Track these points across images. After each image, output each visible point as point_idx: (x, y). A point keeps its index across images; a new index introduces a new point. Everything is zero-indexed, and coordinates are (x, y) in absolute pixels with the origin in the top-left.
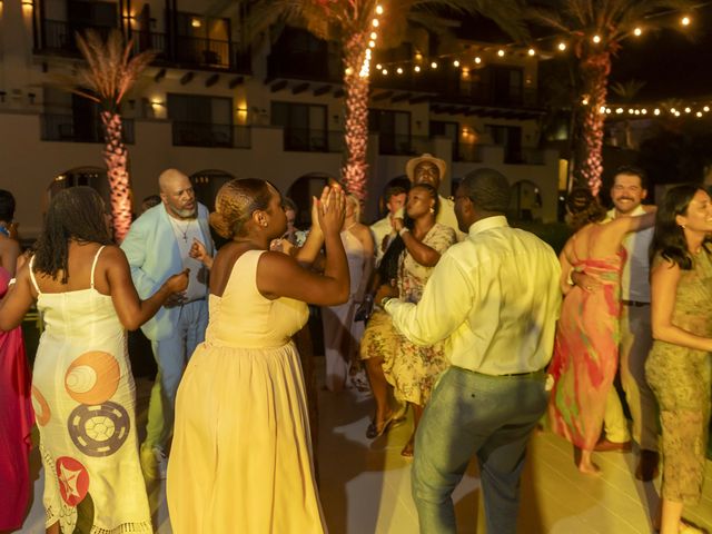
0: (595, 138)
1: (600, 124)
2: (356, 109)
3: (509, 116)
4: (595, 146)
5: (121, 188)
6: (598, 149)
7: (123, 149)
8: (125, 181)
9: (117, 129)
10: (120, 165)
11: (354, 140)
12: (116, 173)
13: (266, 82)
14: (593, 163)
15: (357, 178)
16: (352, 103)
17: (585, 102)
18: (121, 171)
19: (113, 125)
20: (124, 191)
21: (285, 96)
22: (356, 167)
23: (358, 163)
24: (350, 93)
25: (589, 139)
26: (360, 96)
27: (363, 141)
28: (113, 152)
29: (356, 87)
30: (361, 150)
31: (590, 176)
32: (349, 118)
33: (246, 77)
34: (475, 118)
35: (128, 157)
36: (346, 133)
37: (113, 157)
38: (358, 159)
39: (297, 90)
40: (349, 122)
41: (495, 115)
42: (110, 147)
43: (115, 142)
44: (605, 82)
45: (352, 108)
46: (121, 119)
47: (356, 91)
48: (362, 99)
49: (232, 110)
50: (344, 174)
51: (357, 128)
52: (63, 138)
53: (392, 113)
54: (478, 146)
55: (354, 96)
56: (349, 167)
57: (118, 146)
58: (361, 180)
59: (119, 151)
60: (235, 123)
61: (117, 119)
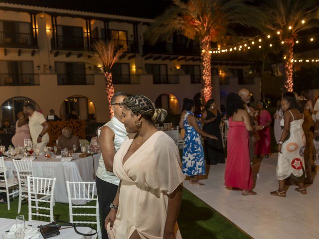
0: (289, 72)
1: (291, 66)
2: (207, 66)
3: (238, 65)
4: (290, 75)
6: (291, 76)
7: (113, 86)
9: (111, 79)
10: (112, 93)
11: (206, 78)
13: (143, 56)
14: (289, 82)
15: (209, 93)
16: (205, 63)
17: (285, 58)
19: (109, 77)
21: (151, 61)
22: (208, 89)
23: (208, 87)
24: (204, 59)
25: (287, 72)
26: (208, 60)
27: (210, 78)
28: (110, 88)
29: (206, 57)
30: (209, 81)
31: (288, 88)
32: (204, 69)
33: (137, 54)
34: (224, 66)
35: (115, 90)
36: (203, 75)
37: (110, 90)
38: (208, 85)
39: (155, 59)
40: (204, 71)
41: (232, 65)
42: (108, 86)
43: (110, 84)
44: (292, 49)
45: (205, 65)
46: (112, 74)
47: (207, 59)
48: (209, 62)
49: (129, 68)
50: (203, 92)
51: (208, 73)
52: (64, 84)
53: (193, 66)
54: (227, 78)
55: (206, 60)
56: (205, 89)
57: (111, 85)
58: (210, 93)
59: (112, 87)
60: (131, 74)
61: (110, 75)
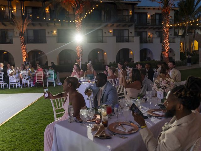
0: (166, 34)
7: (25, 45)
14: (166, 42)
18: (24, 51)
20: (25, 55)
28: (22, 46)
31: (165, 46)
43: (22, 43)
61: (23, 38)
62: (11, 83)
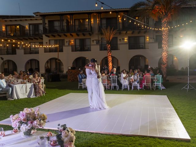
2: (165, 38)
5: (110, 61)
8: (111, 59)
9: (109, 48)
10: (110, 56)
11: (164, 46)
12: (109, 57)
16: (163, 36)
18: (110, 57)
19: (109, 47)
22: (165, 53)
27: (167, 46)
29: (164, 32)
36: (162, 44)
38: (165, 51)
40: (163, 41)
42: (108, 52)
46: (110, 45)
48: (166, 35)
49: (145, 39)
50: (162, 55)
51: (165, 43)
55: (164, 34)
56: (163, 53)
57: (110, 51)
58: (166, 56)
59: (110, 53)
62: (124, 85)
